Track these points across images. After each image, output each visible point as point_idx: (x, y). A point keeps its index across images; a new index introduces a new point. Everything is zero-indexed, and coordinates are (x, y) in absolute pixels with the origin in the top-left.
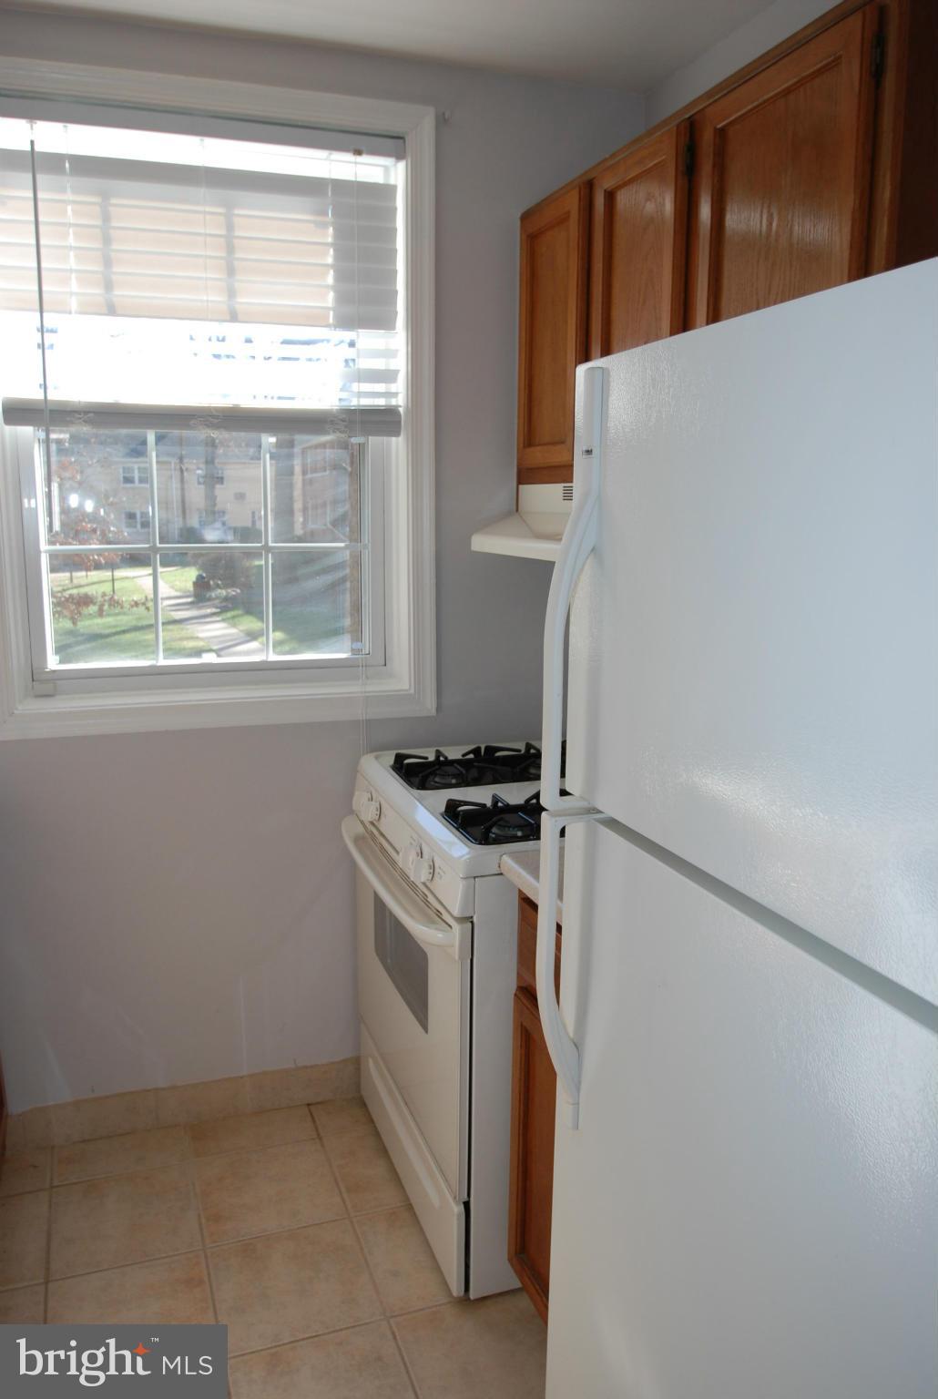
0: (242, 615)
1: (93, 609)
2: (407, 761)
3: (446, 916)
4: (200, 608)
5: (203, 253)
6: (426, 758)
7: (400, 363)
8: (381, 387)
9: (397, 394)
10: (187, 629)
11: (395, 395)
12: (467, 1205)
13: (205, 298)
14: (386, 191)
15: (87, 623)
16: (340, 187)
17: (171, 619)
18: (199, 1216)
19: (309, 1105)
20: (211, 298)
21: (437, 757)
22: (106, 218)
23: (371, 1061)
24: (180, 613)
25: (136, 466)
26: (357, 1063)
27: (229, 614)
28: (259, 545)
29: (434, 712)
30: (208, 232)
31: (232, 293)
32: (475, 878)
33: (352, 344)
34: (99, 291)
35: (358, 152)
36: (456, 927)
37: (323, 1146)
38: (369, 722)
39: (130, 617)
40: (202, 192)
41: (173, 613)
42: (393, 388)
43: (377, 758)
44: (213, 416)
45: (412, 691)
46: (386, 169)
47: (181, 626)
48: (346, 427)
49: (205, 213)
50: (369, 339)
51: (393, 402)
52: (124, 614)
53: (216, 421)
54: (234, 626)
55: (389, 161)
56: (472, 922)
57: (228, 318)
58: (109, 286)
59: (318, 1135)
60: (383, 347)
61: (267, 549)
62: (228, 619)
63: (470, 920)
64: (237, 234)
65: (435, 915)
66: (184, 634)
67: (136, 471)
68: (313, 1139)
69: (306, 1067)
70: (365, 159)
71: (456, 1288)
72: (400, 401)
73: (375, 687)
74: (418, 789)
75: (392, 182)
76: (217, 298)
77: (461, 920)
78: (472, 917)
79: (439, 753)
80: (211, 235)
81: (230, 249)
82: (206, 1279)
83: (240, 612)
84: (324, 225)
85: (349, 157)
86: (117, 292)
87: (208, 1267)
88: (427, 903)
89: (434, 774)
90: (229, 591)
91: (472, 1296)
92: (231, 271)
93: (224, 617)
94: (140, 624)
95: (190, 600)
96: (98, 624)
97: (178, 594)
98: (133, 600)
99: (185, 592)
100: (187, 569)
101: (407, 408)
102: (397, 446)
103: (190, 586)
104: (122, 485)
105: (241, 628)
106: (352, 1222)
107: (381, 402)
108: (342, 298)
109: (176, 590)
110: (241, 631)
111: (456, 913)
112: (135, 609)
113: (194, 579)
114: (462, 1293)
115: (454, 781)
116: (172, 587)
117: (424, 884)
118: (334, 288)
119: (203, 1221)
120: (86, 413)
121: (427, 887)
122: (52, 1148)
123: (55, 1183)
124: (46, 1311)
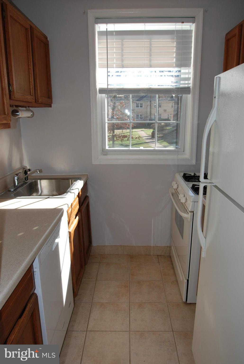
0: (163, 142)
1: (126, 139)
2: (187, 175)
3: (188, 211)
4: (152, 139)
5: (144, 51)
6: (191, 175)
7: (191, 76)
8: (187, 82)
9: (190, 83)
10: (149, 145)
11: (190, 84)
12: (188, 281)
13: (144, 62)
14: (190, 31)
15: (125, 142)
16: (178, 32)
17: (145, 142)
18: (129, 274)
19: (158, 255)
20: (145, 62)
21: (194, 175)
22: (122, 45)
23: (173, 247)
24: (147, 140)
25: (139, 103)
26: (170, 247)
27: (160, 141)
28: (155, 121)
29: (195, 164)
30: (145, 46)
31: (150, 60)
32: (195, 202)
33: (180, 71)
34: (120, 62)
35: (183, 22)
36: (190, 213)
37: (159, 264)
38: (178, 165)
39: (136, 141)
40: (144, 36)
41: (146, 140)
42: (190, 82)
43: (179, 174)
44: (145, 91)
45: (190, 158)
46: (191, 26)
47: (148, 144)
48: (176, 92)
49: (145, 41)
50: (184, 70)
51: (189, 86)
52: (134, 140)
53: (145, 92)
54: (161, 144)
55: (191, 24)
56: (193, 213)
57: (149, 67)
58: (122, 61)
59: (159, 262)
60: (187, 72)
61: (157, 122)
62: (160, 142)
63: (193, 212)
64: (152, 46)
65: (186, 211)
66: (148, 146)
67: (139, 104)
68: (158, 263)
69: (158, 246)
70: (184, 24)
71: (184, 300)
72: (191, 85)
73: (180, 157)
74: (187, 182)
75: (192, 29)
76: (147, 62)
77: (191, 212)
78: (194, 211)
79: (195, 174)
80: (146, 47)
81: (151, 50)
82: (129, 286)
83: (163, 141)
84: (173, 42)
85: (181, 24)
86: (124, 62)
87: (129, 284)
88: (185, 208)
89: (192, 178)
90: (160, 135)
91: (188, 302)
92: (150, 55)
93: (159, 142)
94: (138, 143)
95: (150, 137)
96: (127, 143)
97: (148, 136)
98: (136, 137)
99: (149, 135)
100: (150, 129)
101: (192, 87)
102: (189, 97)
103: (151, 134)
104: (136, 108)
105: (162, 145)
106: (163, 282)
107: (187, 86)
108: (177, 60)
109: (147, 135)
110: (163, 146)
111: (190, 210)
112: (136, 139)
113: (152, 132)
114: (185, 301)
115: (197, 181)
116: (146, 134)
117: (184, 203)
118: (175, 57)
119: (130, 275)
120: (116, 91)
121: (185, 204)
122: (101, 255)
123: (101, 262)
124: (95, 286)
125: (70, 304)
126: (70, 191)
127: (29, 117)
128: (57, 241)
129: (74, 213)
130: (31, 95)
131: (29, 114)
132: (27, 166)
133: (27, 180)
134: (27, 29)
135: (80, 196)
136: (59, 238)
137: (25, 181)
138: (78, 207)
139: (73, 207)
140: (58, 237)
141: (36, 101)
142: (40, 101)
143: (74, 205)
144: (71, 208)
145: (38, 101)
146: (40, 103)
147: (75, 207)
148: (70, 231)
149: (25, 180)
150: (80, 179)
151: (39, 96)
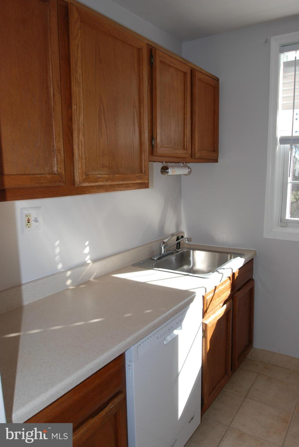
87: (292, 418)
122: (265, 363)
123: (260, 373)
124: (242, 404)
125: (192, 418)
126: (218, 271)
127: (186, 175)
128: (176, 332)
129: (217, 299)
130: (185, 149)
131: (185, 171)
132: (185, 232)
133: (179, 249)
134: (185, 73)
135: (235, 278)
136: (181, 329)
137: (177, 250)
138: (228, 293)
139: (218, 292)
140: (179, 328)
141: (192, 156)
142: (197, 156)
143: (219, 289)
144: (213, 292)
145: (195, 156)
146: (197, 158)
147: (222, 292)
148: (207, 322)
149: (177, 248)
150: (241, 255)
151: (197, 149)
